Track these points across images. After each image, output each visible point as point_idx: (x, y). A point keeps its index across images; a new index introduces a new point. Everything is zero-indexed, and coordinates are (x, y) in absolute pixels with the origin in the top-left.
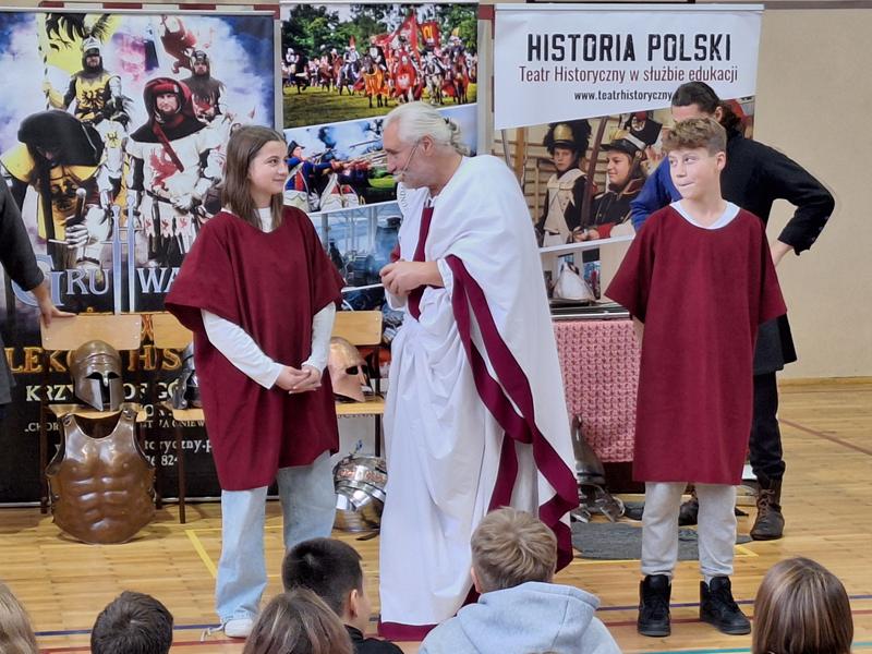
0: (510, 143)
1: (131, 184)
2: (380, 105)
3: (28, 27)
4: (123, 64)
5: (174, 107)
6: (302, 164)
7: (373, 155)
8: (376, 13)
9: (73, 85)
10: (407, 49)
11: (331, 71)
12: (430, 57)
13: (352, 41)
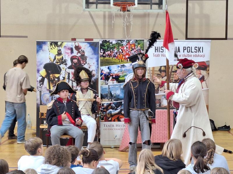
0: (151, 70)
1: (67, 78)
2: (122, 62)
3: (46, 45)
4: (66, 52)
5: (77, 62)
6: (104, 74)
7: (120, 72)
8: (121, 42)
9: (55, 57)
10: (128, 50)
11: (111, 54)
12: (133, 51)
13: (115, 48)
